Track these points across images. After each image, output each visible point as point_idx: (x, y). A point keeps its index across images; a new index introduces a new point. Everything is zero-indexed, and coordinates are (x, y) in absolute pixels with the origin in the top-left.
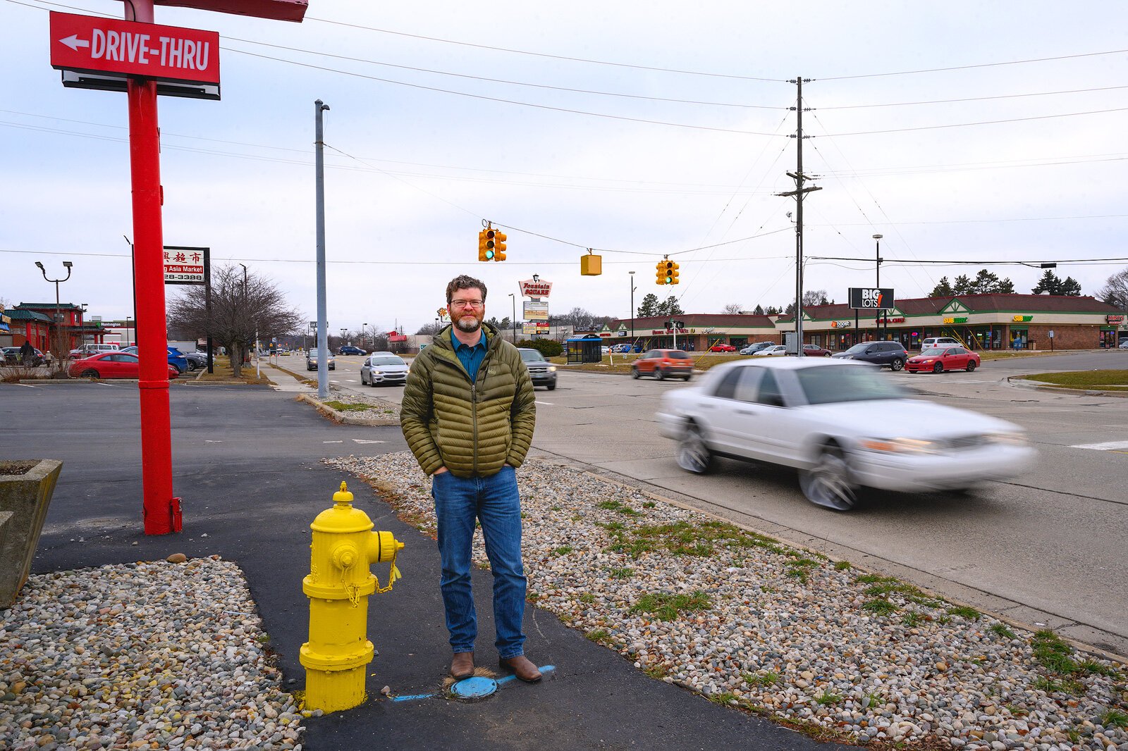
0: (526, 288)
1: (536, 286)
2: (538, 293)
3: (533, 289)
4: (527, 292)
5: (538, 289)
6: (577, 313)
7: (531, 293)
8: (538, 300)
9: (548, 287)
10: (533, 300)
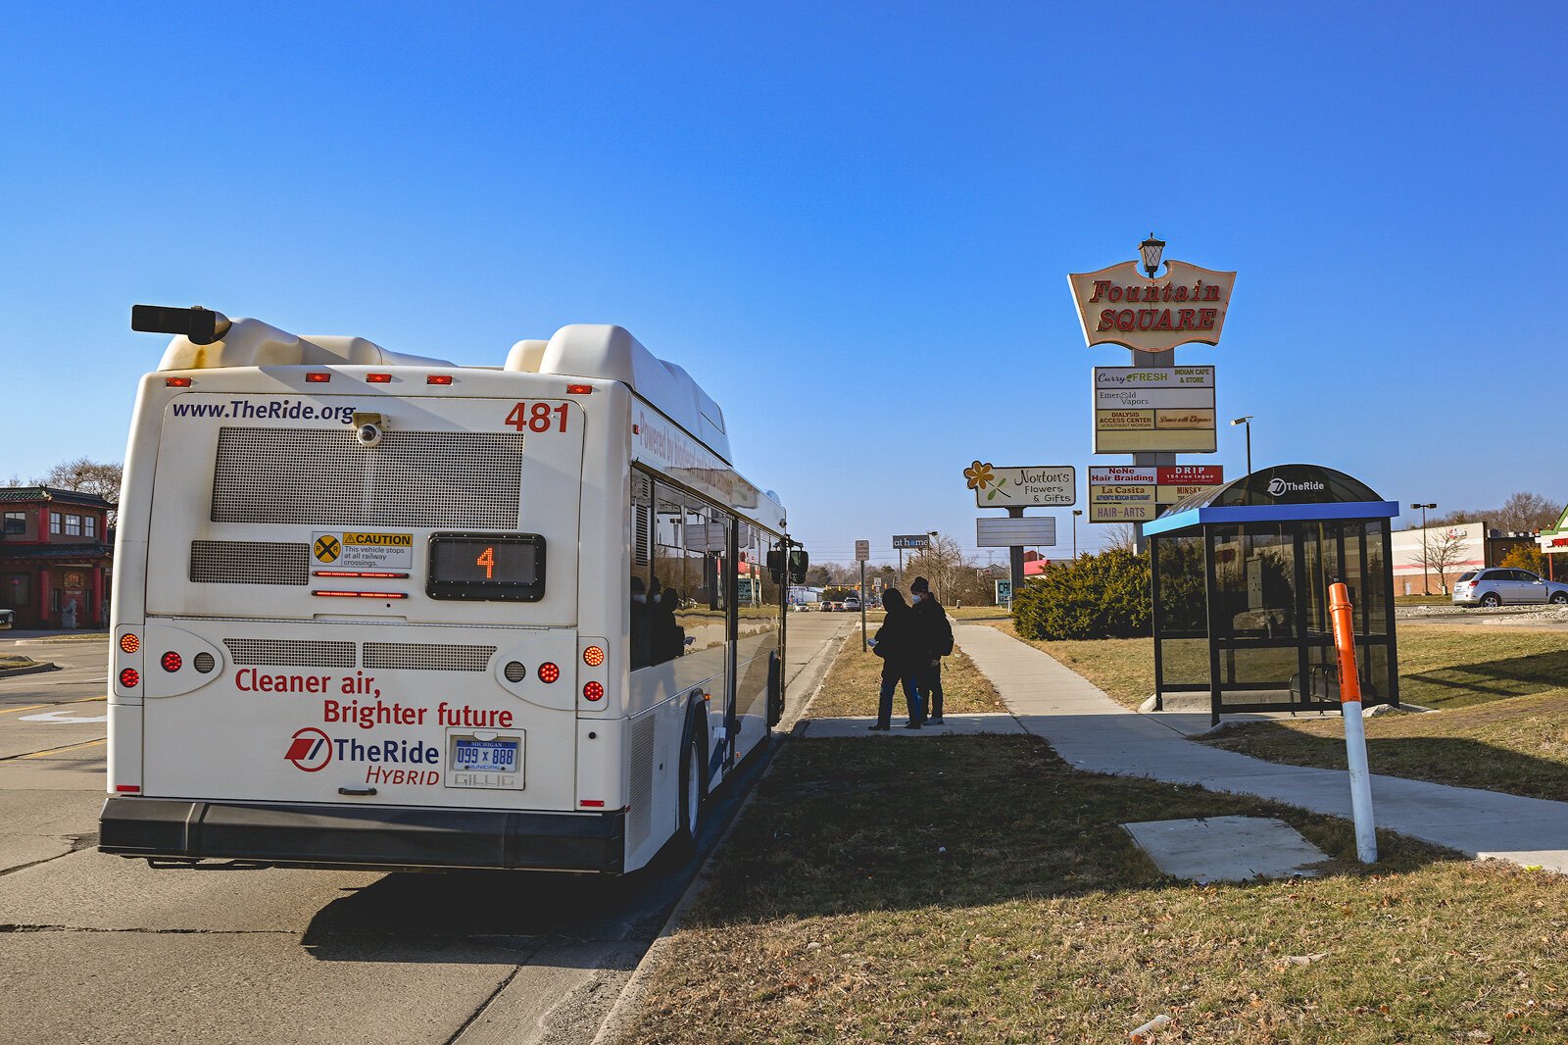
0: (1104, 305)
1: (1153, 294)
2: (1164, 324)
3: (1135, 307)
4: (1111, 323)
5: (1162, 307)
6: (1524, 508)
7: (1126, 328)
8: (1166, 359)
9: (1213, 293)
10: (1144, 359)
